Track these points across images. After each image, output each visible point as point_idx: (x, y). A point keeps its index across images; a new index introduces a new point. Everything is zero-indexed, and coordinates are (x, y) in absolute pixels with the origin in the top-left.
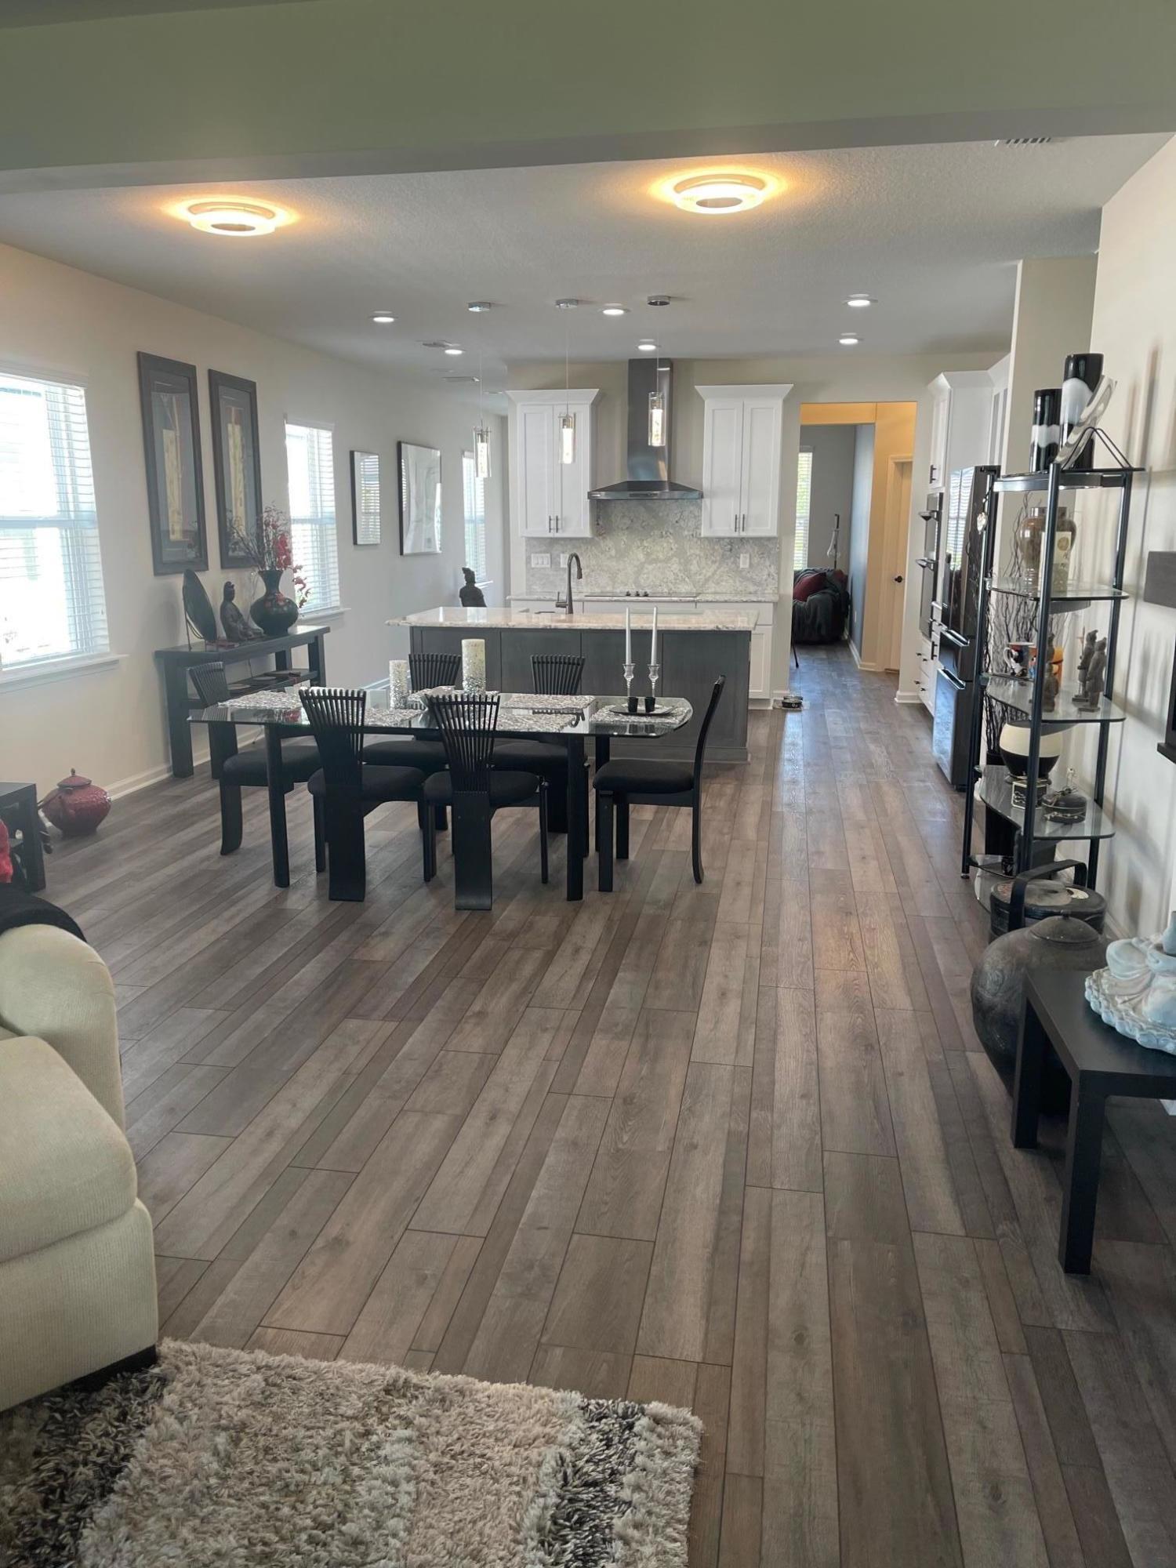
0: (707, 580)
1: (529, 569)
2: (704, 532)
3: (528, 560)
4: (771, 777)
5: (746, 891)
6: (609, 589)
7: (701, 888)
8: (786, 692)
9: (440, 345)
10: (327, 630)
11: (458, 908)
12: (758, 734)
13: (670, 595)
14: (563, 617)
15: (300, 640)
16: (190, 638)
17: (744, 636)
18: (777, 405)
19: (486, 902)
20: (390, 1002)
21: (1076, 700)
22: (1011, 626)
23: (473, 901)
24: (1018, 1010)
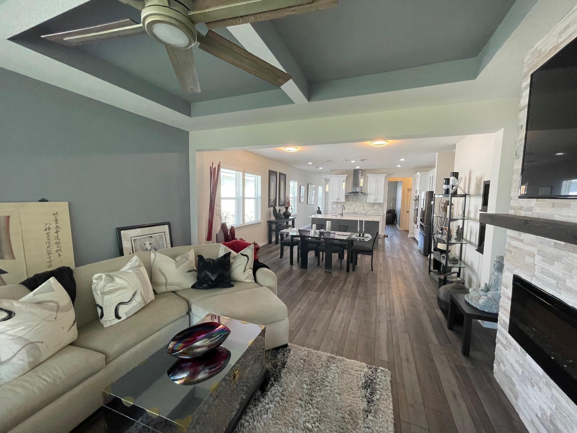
0: (368, 211)
1: (332, 208)
2: (368, 202)
3: (332, 206)
4: (384, 250)
5: (382, 273)
6: (348, 212)
7: (373, 272)
8: (385, 233)
9: (319, 167)
10: (295, 218)
11: (325, 272)
12: (380, 242)
13: (360, 213)
14: (341, 217)
15: (291, 219)
16: (273, 218)
17: (378, 223)
18: (384, 178)
19: (330, 271)
20: (316, 288)
21: (455, 239)
22: (438, 223)
23: (328, 271)
24: (449, 301)
